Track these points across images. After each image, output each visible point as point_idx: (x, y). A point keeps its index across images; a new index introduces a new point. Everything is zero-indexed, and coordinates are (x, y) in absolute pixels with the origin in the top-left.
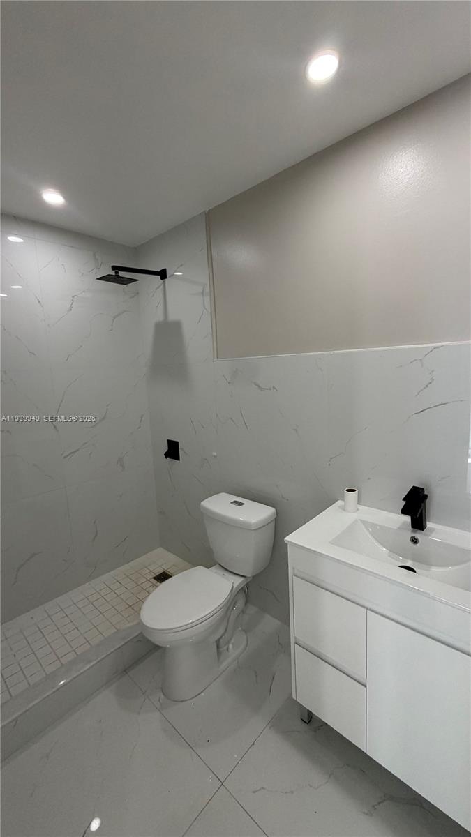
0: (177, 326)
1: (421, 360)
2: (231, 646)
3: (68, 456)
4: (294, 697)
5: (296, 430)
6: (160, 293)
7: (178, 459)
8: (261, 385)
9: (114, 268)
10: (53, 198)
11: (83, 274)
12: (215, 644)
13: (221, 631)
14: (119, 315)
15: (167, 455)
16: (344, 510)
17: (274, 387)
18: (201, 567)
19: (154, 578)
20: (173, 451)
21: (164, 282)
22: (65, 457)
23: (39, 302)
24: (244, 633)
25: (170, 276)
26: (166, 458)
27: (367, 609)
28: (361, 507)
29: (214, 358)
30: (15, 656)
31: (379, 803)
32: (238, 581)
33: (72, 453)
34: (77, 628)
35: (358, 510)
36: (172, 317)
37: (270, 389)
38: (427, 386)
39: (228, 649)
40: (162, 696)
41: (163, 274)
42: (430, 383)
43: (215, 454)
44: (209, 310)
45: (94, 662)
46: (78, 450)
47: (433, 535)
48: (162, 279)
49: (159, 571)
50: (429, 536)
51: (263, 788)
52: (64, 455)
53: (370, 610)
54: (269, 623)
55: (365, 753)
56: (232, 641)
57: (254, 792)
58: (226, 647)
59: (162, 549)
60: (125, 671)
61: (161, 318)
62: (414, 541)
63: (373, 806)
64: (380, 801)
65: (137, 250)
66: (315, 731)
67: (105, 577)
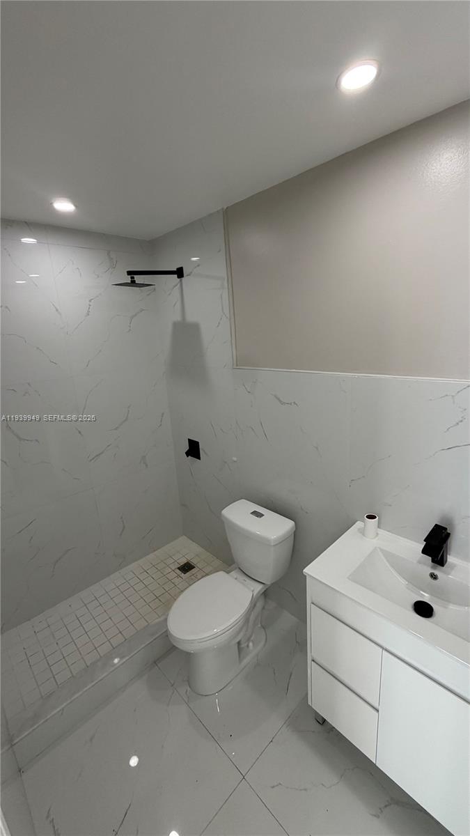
0: (195, 328)
1: (453, 396)
2: (251, 644)
3: (93, 459)
4: (310, 703)
5: (317, 448)
6: (176, 291)
7: (199, 459)
8: (281, 399)
9: (129, 273)
10: (64, 206)
11: (98, 277)
12: (237, 645)
13: (242, 634)
14: (136, 315)
15: (188, 454)
16: (364, 535)
17: (294, 403)
18: (222, 572)
19: (179, 568)
20: (194, 450)
21: (181, 281)
22: (91, 460)
23: (57, 310)
24: (262, 629)
25: (188, 275)
26: (188, 456)
27: (383, 648)
28: (381, 531)
29: (233, 365)
30: (57, 644)
31: (386, 806)
32: (258, 588)
33: (97, 456)
34: (110, 618)
35: (377, 534)
36: (190, 318)
37: (291, 404)
38: (458, 424)
39: (248, 646)
40: (189, 689)
41: (179, 273)
42: (462, 421)
43: (235, 459)
44: (228, 315)
45: (127, 658)
46: (102, 453)
47: (453, 572)
48: (178, 277)
49: (183, 561)
50: (449, 574)
51: (280, 784)
52: (90, 458)
53: (386, 650)
54: (287, 620)
55: (375, 765)
56: (252, 638)
57: (273, 787)
58: (246, 645)
59: (184, 537)
60: (155, 662)
61: (178, 318)
62: (434, 577)
63: (380, 809)
64: (387, 803)
65: (152, 245)
66: (329, 732)
67: (133, 566)
